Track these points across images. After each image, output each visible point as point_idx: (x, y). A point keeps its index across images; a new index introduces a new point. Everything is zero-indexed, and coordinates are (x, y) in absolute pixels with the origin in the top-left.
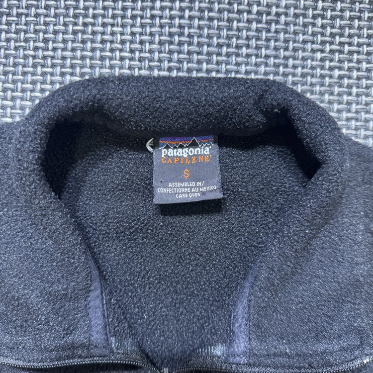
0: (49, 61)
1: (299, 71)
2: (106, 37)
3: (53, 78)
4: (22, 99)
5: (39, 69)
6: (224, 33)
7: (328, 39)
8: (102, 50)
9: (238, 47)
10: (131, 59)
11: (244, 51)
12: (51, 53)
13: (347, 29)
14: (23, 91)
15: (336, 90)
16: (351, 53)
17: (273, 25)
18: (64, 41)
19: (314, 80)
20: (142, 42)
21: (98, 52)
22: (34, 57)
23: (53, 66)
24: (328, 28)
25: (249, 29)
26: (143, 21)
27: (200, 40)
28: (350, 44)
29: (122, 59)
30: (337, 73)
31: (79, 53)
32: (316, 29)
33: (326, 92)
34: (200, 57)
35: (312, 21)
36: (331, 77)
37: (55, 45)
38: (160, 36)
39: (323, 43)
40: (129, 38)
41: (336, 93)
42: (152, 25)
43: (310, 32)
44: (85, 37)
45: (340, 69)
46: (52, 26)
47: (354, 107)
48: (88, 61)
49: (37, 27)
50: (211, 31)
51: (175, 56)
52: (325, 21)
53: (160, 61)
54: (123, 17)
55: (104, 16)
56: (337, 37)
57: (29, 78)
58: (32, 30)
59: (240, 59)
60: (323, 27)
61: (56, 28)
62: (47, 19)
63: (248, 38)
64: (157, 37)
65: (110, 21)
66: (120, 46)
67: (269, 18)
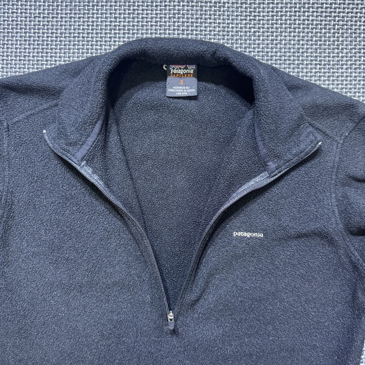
0: (118, 28)
1: (235, 30)
2: (144, 16)
3: (120, 35)
4: (105, 45)
5: (113, 32)
6: (199, 13)
7: (248, 14)
8: (142, 22)
9: (206, 19)
10: (156, 26)
11: (208, 21)
12: (118, 24)
13: (257, 9)
14: (105, 41)
15: (253, 38)
16: (259, 20)
17: (222, 8)
18: (124, 18)
19: (242, 34)
20: (161, 18)
21: (140, 23)
22: (110, 25)
23: (120, 30)
24: (249, 9)
25: (210, 11)
26: (161, 8)
27: (188, 16)
28: (259, 16)
29: (151, 26)
30: (253, 30)
31: (131, 24)
32: (242, 9)
33: (248, 39)
34: (188, 24)
35: (241, 5)
36: (250, 32)
37: (120, 20)
38: (169, 14)
39: (246, 16)
40: (155, 16)
41: (252, 39)
42: (165, 10)
43: (240, 11)
44: (134, 15)
45: (254, 28)
46: (118, 11)
47: (261, 46)
48: (136, 27)
49: (111, 11)
50: (193, 12)
51: (176, 24)
52: (247, 5)
53: (169, 26)
54: (152, 6)
55: (142, 6)
56: (253, 13)
57: (108, 35)
58: (109, 13)
59: (206, 25)
60: (246, 8)
61: (120, 11)
62: (116, 8)
63: (210, 15)
64: (168, 15)
65: (146, 8)
66: (150, 20)
67: (220, 5)
